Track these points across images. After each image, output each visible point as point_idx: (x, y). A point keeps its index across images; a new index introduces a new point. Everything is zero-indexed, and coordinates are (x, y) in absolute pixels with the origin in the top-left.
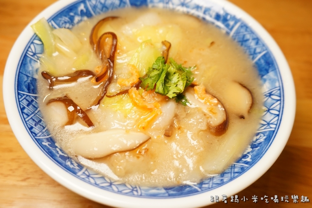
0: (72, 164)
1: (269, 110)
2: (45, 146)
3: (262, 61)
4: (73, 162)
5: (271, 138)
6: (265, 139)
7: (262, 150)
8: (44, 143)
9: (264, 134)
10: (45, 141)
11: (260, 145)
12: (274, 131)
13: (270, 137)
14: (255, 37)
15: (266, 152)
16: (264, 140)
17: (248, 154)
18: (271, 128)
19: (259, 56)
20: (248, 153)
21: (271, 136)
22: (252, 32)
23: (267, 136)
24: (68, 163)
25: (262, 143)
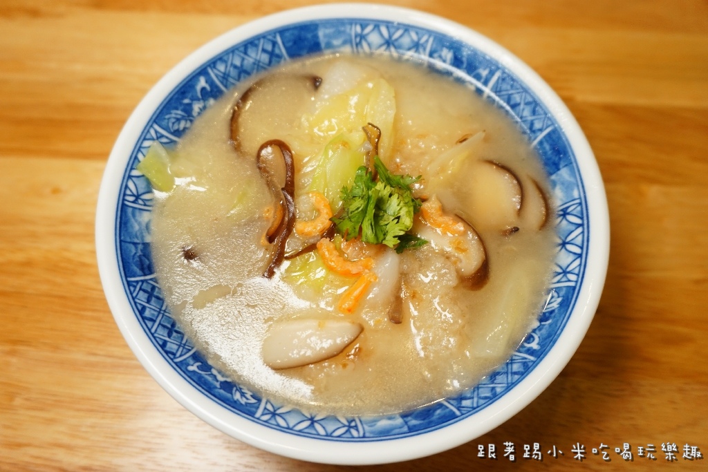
0: (243, 395)
1: (564, 244)
2: (194, 372)
3: (547, 147)
4: (243, 391)
5: (570, 303)
6: (561, 304)
7: (556, 326)
8: (191, 368)
9: (558, 294)
10: (191, 362)
11: (553, 315)
12: (574, 288)
13: (569, 299)
14: (529, 99)
15: (562, 330)
16: (558, 306)
17: (534, 334)
18: (569, 281)
19: (541, 136)
20: (534, 331)
21: (570, 297)
22: (525, 90)
23: (563, 296)
24: (237, 396)
25: (556, 311)
